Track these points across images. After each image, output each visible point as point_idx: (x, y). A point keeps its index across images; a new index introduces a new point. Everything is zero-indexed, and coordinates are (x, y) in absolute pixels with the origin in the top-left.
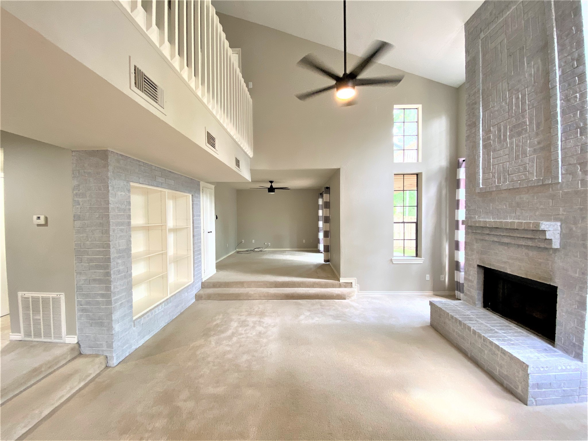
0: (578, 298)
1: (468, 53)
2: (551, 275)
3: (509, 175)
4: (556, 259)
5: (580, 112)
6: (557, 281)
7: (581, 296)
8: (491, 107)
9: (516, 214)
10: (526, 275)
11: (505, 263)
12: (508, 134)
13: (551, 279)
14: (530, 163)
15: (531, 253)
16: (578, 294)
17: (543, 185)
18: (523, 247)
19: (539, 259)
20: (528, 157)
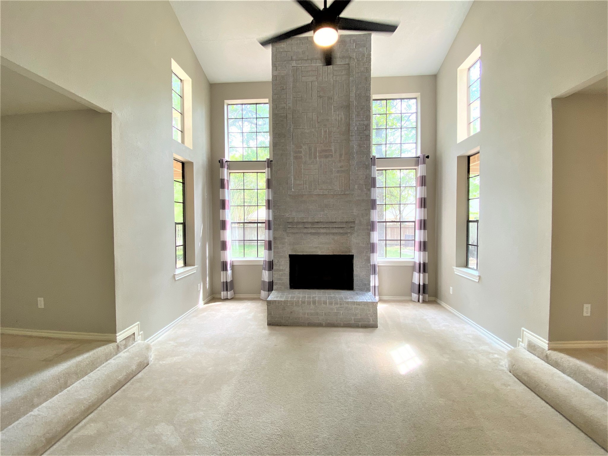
0: (365, 258)
1: (275, 68)
2: (349, 249)
3: (318, 185)
4: (352, 238)
5: (366, 156)
6: (353, 251)
7: (367, 256)
8: (301, 128)
9: (324, 212)
10: (333, 252)
11: (316, 248)
12: (318, 154)
13: (349, 252)
14: (335, 179)
15: (336, 238)
16: (365, 256)
17: (344, 194)
18: (330, 234)
19: (341, 240)
20: (333, 175)
